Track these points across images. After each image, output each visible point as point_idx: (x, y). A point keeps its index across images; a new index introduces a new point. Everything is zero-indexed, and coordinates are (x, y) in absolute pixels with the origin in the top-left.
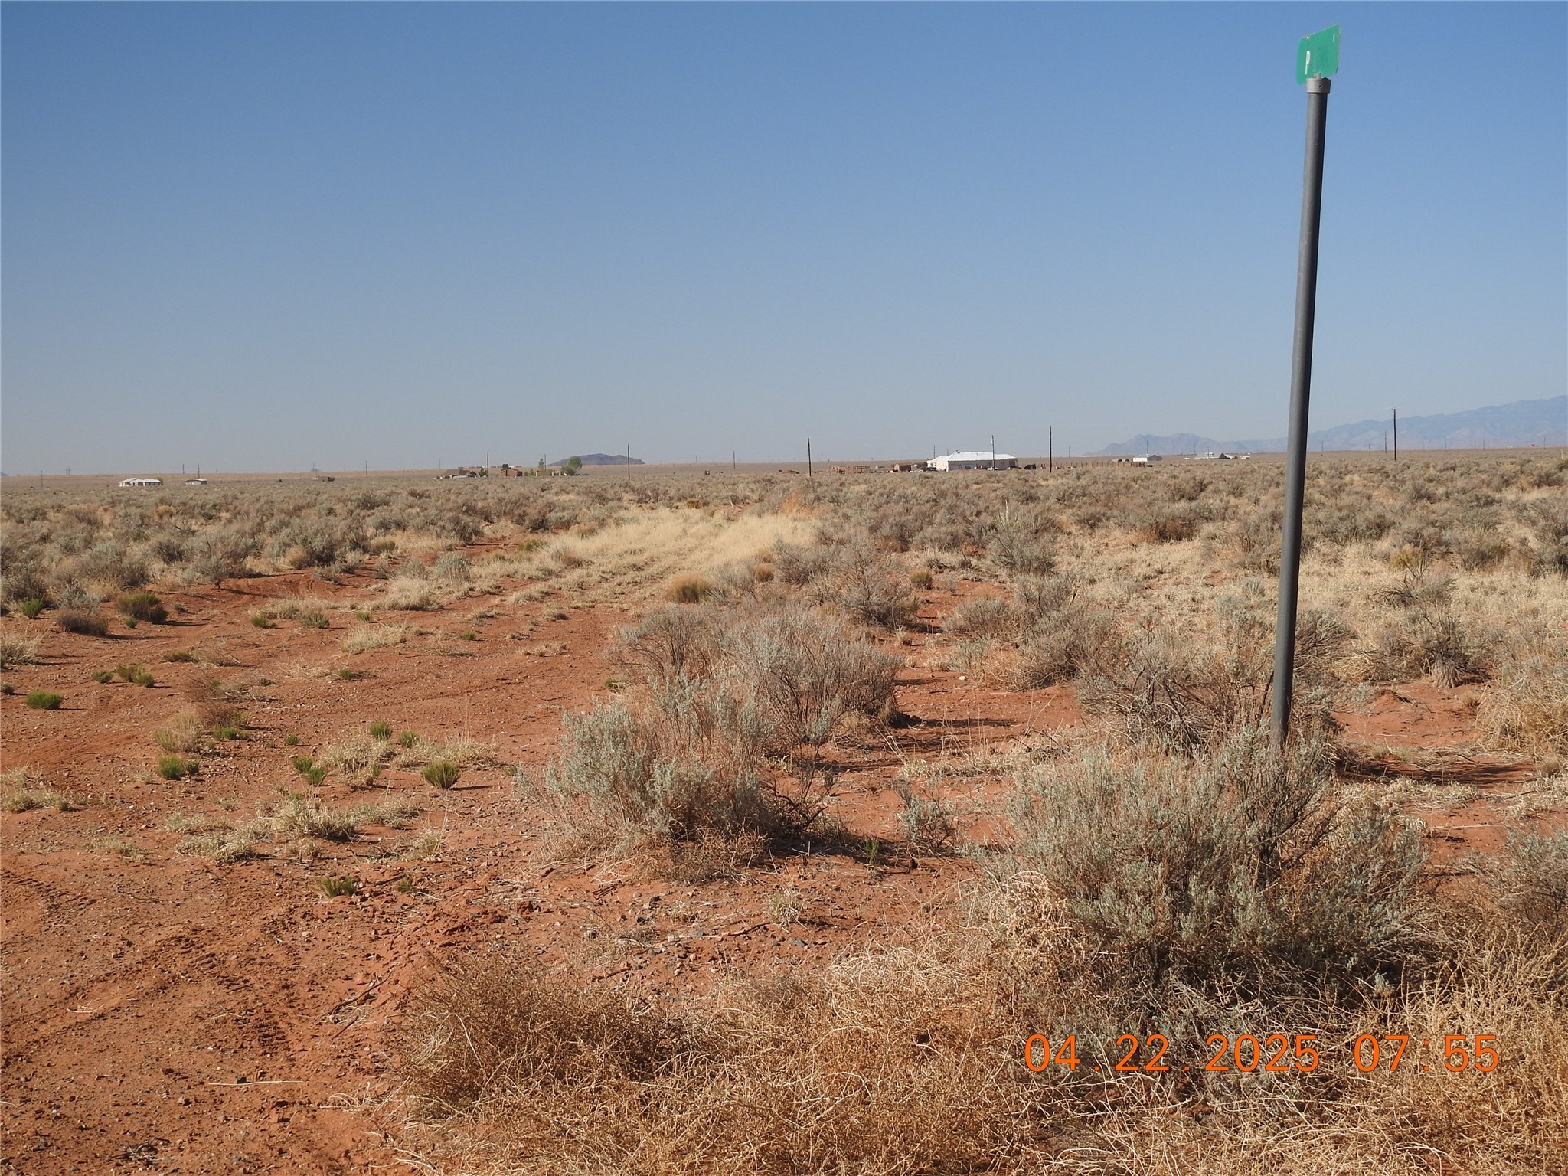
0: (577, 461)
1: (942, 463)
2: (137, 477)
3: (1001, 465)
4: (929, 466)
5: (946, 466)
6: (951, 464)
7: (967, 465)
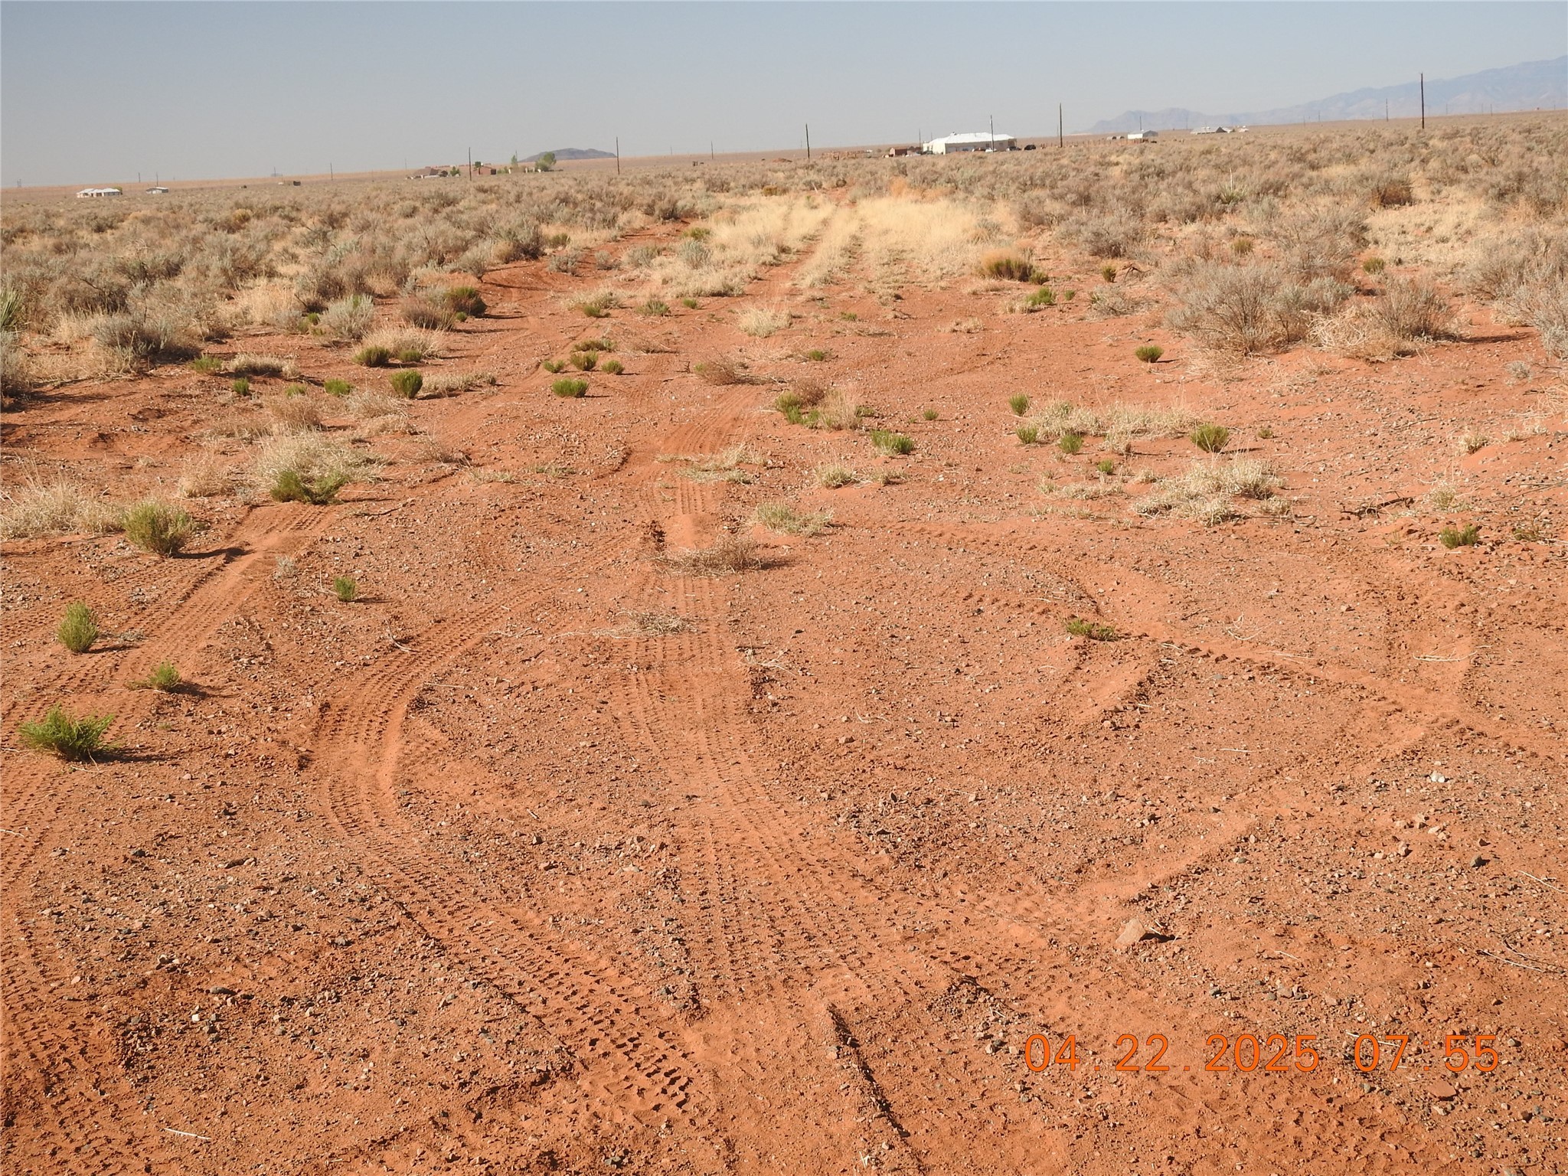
0: (551, 157)
1: (938, 146)
2: (95, 187)
3: (1000, 146)
4: (925, 150)
5: (943, 149)
6: (949, 147)
7: (964, 148)
